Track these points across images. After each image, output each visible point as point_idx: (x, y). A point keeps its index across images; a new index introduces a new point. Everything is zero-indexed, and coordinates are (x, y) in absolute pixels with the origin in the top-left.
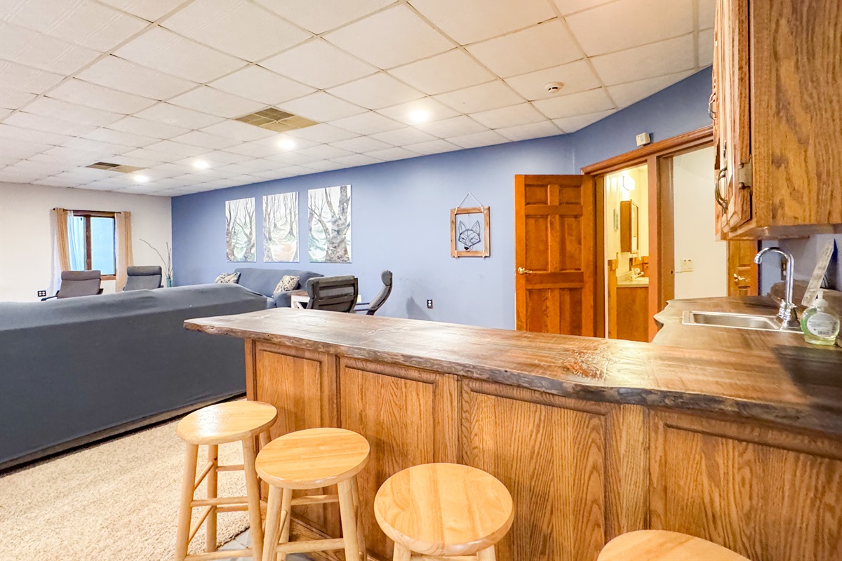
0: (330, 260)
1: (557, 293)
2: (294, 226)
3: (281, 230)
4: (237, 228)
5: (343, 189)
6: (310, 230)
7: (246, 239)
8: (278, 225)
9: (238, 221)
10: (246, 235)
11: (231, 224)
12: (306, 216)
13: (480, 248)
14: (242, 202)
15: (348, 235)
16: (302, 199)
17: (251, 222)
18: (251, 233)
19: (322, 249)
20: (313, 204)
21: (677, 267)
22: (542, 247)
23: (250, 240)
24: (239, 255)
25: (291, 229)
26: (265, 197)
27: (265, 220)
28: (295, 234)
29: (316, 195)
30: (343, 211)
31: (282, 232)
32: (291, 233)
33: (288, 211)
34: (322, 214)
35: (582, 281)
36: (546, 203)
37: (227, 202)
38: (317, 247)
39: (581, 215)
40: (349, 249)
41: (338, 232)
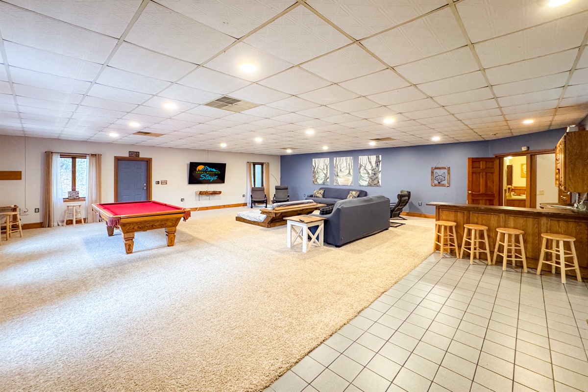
0: (370, 185)
1: (484, 201)
2: (351, 171)
4: (319, 170)
5: (378, 157)
6: (360, 172)
7: (324, 175)
8: (342, 170)
9: (320, 167)
10: (324, 174)
11: (316, 169)
12: (357, 167)
13: (445, 182)
14: (322, 160)
15: (380, 175)
16: (356, 161)
17: (327, 168)
18: (327, 173)
19: (366, 181)
20: (362, 162)
21: (538, 193)
22: (478, 184)
23: (326, 176)
24: (320, 182)
26: (335, 158)
27: (335, 167)
28: (351, 174)
29: (363, 159)
30: (377, 166)
31: (344, 173)
32: (349, 173)
33: (348, 164)
34: (366, 167)
35: (494, 197)
36: (480, 168)
37: (313, 159)
38: (363, 180)
39: (494, 172)
40: (380, 181)
41: (375, 174)
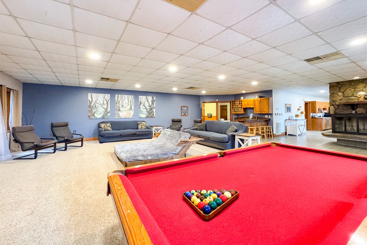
0: (147, 117)
2: (133, 106)
3: (126, 107)
4: (97, 105)
5: (153, 98)
6: (140, 108)
7: (104, 110)
8: (124, 106)
9: (98, 102)
10: (104, 108)
11: (93, 103)
12: (138, 104)
13: (187, 114)
14: (101, 95)
15: (154, 110)
16: (136, 99)
17: (107, 103)
18: (107, 108)
19: (144, 114)
20: (141, 100)
24: (98, 116)
25: (131, 107)
26: (116, 95)
27: (117, 103)
28: (133, 109)
29: (142, 98)
30: (153, 104)
31: (126, 108)
32: (131, 108)
33: (129, 101)
34: (145, 104)
37: (89, 94)
38: (143, 113)
40: (155, 114)
41: (151, 109)
